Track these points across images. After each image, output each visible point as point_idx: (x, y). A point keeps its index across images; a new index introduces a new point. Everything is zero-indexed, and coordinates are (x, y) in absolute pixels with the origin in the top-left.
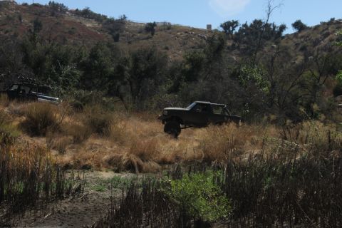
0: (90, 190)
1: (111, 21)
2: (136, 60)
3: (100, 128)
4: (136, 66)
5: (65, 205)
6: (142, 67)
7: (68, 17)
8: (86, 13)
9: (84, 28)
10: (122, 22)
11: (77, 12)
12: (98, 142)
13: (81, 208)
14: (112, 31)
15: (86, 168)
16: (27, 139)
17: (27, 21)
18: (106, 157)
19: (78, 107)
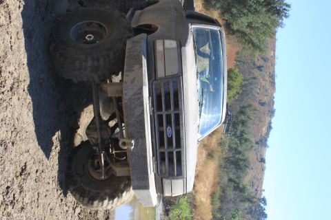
1: (266, 140)
2: (244, 160)
4: (241, 160)
6: (241, 163)
7: (268, 119)
8: (270, 128)
9: (262, 126)
10: (266, 145)
11: (270, 123)
12: (204, 155)
14: (261, 141)
17: (265, 99)
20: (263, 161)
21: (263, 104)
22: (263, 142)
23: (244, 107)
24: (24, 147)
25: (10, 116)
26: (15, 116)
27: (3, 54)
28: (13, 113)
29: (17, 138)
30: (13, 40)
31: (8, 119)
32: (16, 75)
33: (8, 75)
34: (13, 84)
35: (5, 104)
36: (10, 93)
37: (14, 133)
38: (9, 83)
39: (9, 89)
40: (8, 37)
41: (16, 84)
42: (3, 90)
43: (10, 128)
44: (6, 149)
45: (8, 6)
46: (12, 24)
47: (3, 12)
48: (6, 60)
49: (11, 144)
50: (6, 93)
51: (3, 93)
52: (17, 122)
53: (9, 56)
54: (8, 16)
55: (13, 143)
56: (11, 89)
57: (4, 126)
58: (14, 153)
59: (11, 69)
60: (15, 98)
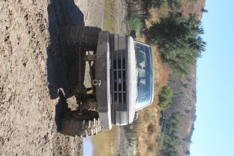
0: (130, 149)
1: (190, 138)
2: (175, 152)
3: (150, 148)
4: (173, 152)
5: (126, 142)
7: (191, 122)
8: (193, 128)
9: (188, 128)
10: (190, 142)
11: (193, 125)
12: (146, 148)
13: (125, 147)
14: (186, 138)
15: (137, 146)
16: (147, 125)
17: (189, 108)
18: (140, 152)
19: (157, 140)
20: (188, 153)
21: (188, 112)
22: (188, 139)
23: (174, 114)
24: (16, 142)
25: (7, 119)
26: (11, 120)
27: (5, 76)
28: (10, 118)
29: (12, 135)
30: (12, 66)
31: (6, 122)
32: (13, 90)
33: (8, 90)
34: (11, 97)
35: (4, 111)
36: (8, 103)
37: (10, 132)
38: (8, 96)
39: (8, 100)
40: (9, 64)
41: (13, 97)
42: (3, 101)
43: (7, 128)
44: (3, 144)
45: (10, 43)
46: (13, 55)
47: (7, 47)
48: (7, 80)
49: (7, 140)
50: (5, 103)
51: (3, 103)
52: (12, 124)
53: (10, 77)
54: (10, 50)
55: (8, 139)
56: (10, 100)
57: (3, 127)
58: (8, 147)
59: (10, 86)
60: (12, 107)
